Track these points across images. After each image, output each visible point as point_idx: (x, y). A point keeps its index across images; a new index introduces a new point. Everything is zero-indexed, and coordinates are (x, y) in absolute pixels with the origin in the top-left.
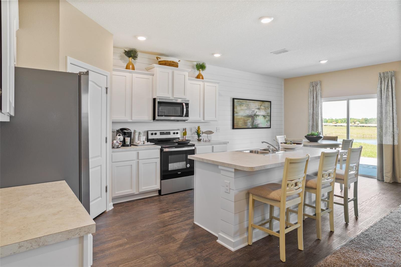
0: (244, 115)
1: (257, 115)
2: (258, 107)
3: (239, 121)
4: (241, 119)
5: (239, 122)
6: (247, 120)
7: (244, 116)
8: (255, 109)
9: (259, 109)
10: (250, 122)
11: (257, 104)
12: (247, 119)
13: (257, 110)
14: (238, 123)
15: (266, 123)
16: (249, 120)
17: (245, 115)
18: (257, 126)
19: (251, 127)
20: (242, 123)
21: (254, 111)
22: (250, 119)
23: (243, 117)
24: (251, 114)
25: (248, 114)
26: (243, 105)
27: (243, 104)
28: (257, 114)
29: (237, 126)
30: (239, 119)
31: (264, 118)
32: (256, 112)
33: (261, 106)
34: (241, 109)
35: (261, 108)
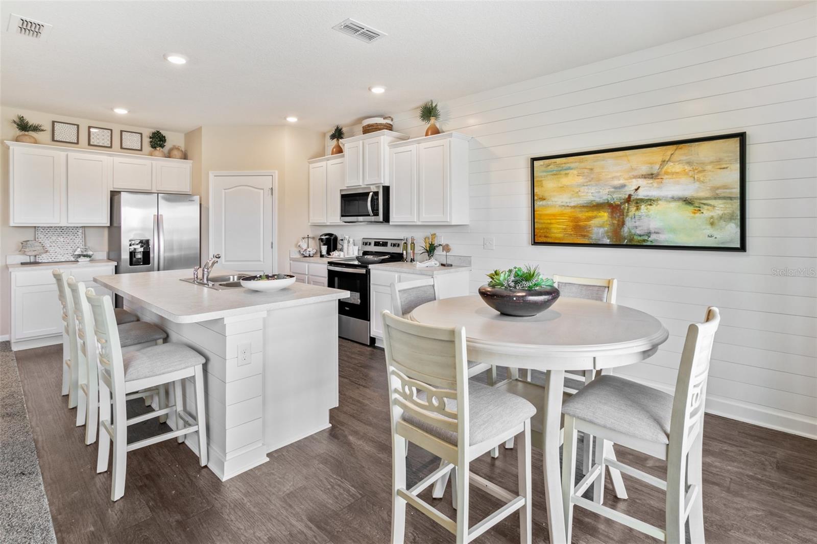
0: (572, 204)
1: (639, 202)
2: (644, 169)
3: (553, 221)
4: (562, 215)
5: (551, 224)
6: (589, 219)
7: (574, 207)
8: (631, 178)
9: (651, 176)
10: (601, 226)
11: (641, 161)
12: (590, 214)
13: (641, 182)
14: (548, 228)
15: (709, 227)
16: (595, 217)
17: (575, 202)
18: (646, 238)
19: (608, 241)
20: (565, 229)
21: (623, 186)
22: (603, 216)
23: (568, 210)
24: (605, 197)
25: (591, 198)
26: (567, 172)
27: (570, 169)
28: (641, 194)
29: (546, 237)
30: (554, 215)
31: (691, 208)
32: (636, 190)
33: (664, 162)
34: (560, 185)
35: (666, 173)
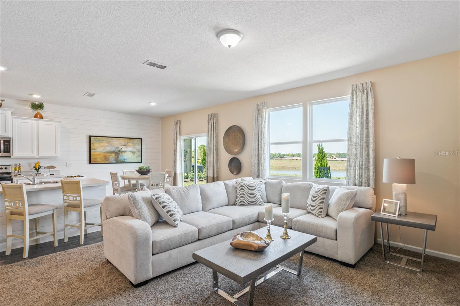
0: (104, 151)
1: (122, 152)
2: (123, 143)
3: (98, 156)
4: (101, 154)
5: (97, 157)
6: (109, 156)
7: (105, 152)
8: (120, 145)
9: (125, 145)
10: (113, 158)
11: (122, 141)
12: (109, 154)
13: (123, 147)
14: (96, 159)
15: (136, 158)
16: (111, 155)
17: (105, 151)
18: (123, 161)
19: (114, 162)
20: (102, 159)
21: (118, 147)
22: (113, 155)
23: (103, 153)
24: (114, 150)
25: (110, 150)
26: (102, 142)
27: (104, 141)
28: (123, 150)
29: (95, 161)
30: (98, 155)
31: (133, 154)
32: (122, 148)
33: (128, 142)
34: (100, 145)
35: (128, 145)
